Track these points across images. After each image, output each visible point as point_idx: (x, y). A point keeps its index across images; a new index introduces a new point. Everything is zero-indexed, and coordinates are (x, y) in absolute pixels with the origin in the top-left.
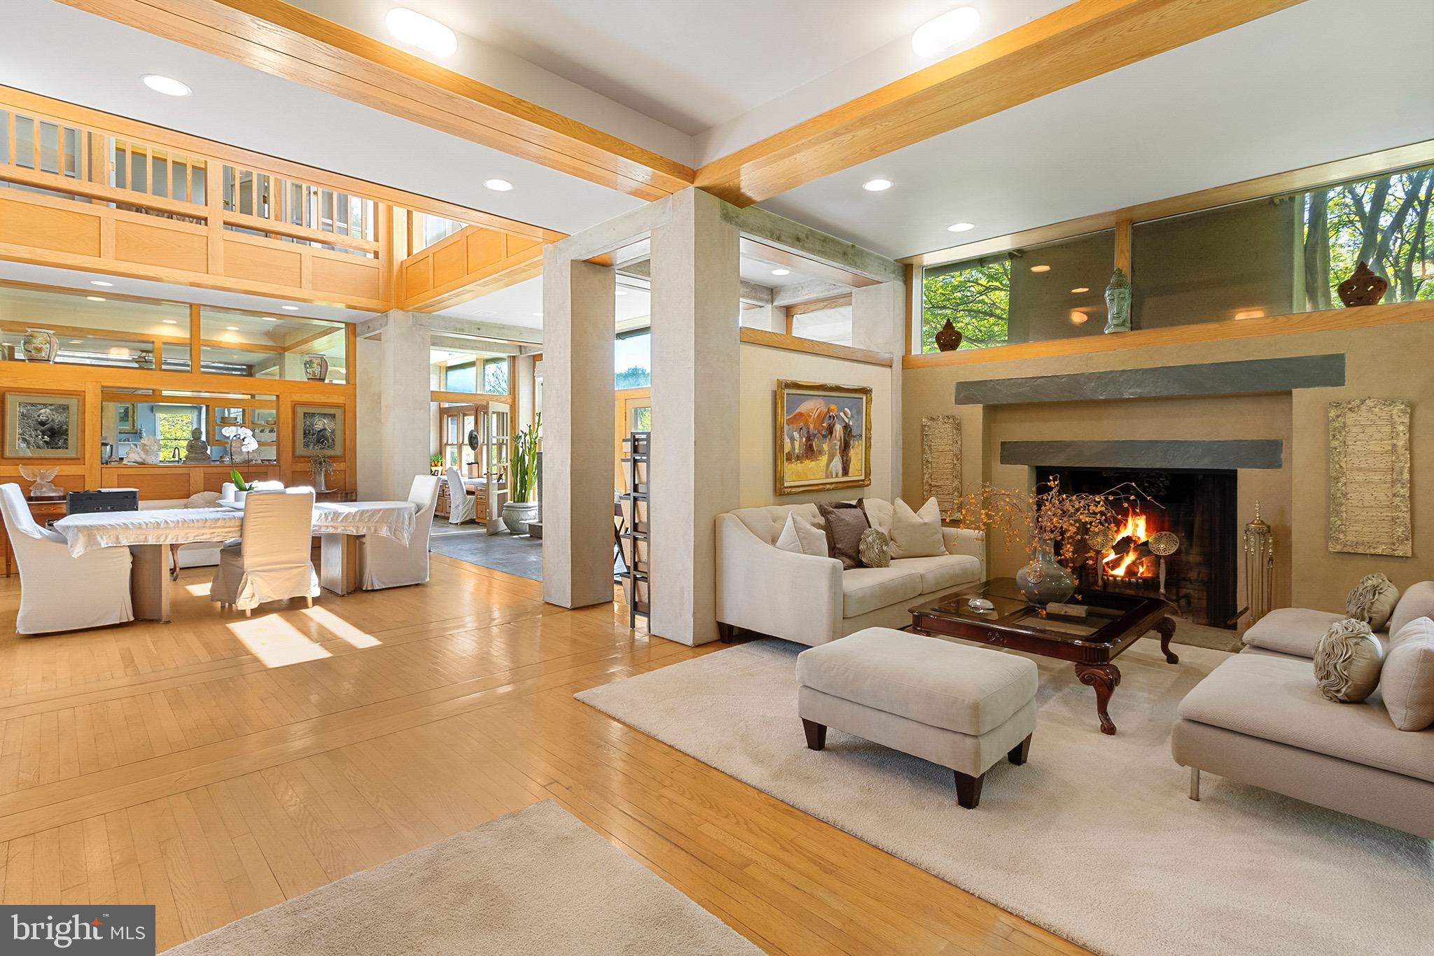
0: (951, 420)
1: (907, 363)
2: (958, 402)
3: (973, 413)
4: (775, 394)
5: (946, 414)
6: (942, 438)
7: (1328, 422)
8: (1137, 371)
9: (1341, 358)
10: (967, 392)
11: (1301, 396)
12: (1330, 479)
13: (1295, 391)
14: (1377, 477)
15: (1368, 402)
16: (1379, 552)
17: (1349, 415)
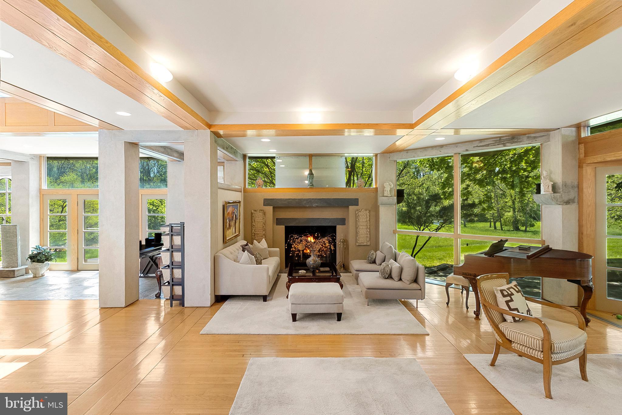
0: (262, 211)
1: (245, 191)
2: (264, 205)
3: (270, 209)
4: (224, 206)
5: (260, 209)
6: (259, 218)
7: (356, 214)
8: (316, 199)
9: (358, 199)
10: (267, 202)
11: (351, 207)
12: (356, 228)
13: (350, 206)
14: (364, 227)
15: (363, 210)
16: (365, 244)
17: (360, 213)
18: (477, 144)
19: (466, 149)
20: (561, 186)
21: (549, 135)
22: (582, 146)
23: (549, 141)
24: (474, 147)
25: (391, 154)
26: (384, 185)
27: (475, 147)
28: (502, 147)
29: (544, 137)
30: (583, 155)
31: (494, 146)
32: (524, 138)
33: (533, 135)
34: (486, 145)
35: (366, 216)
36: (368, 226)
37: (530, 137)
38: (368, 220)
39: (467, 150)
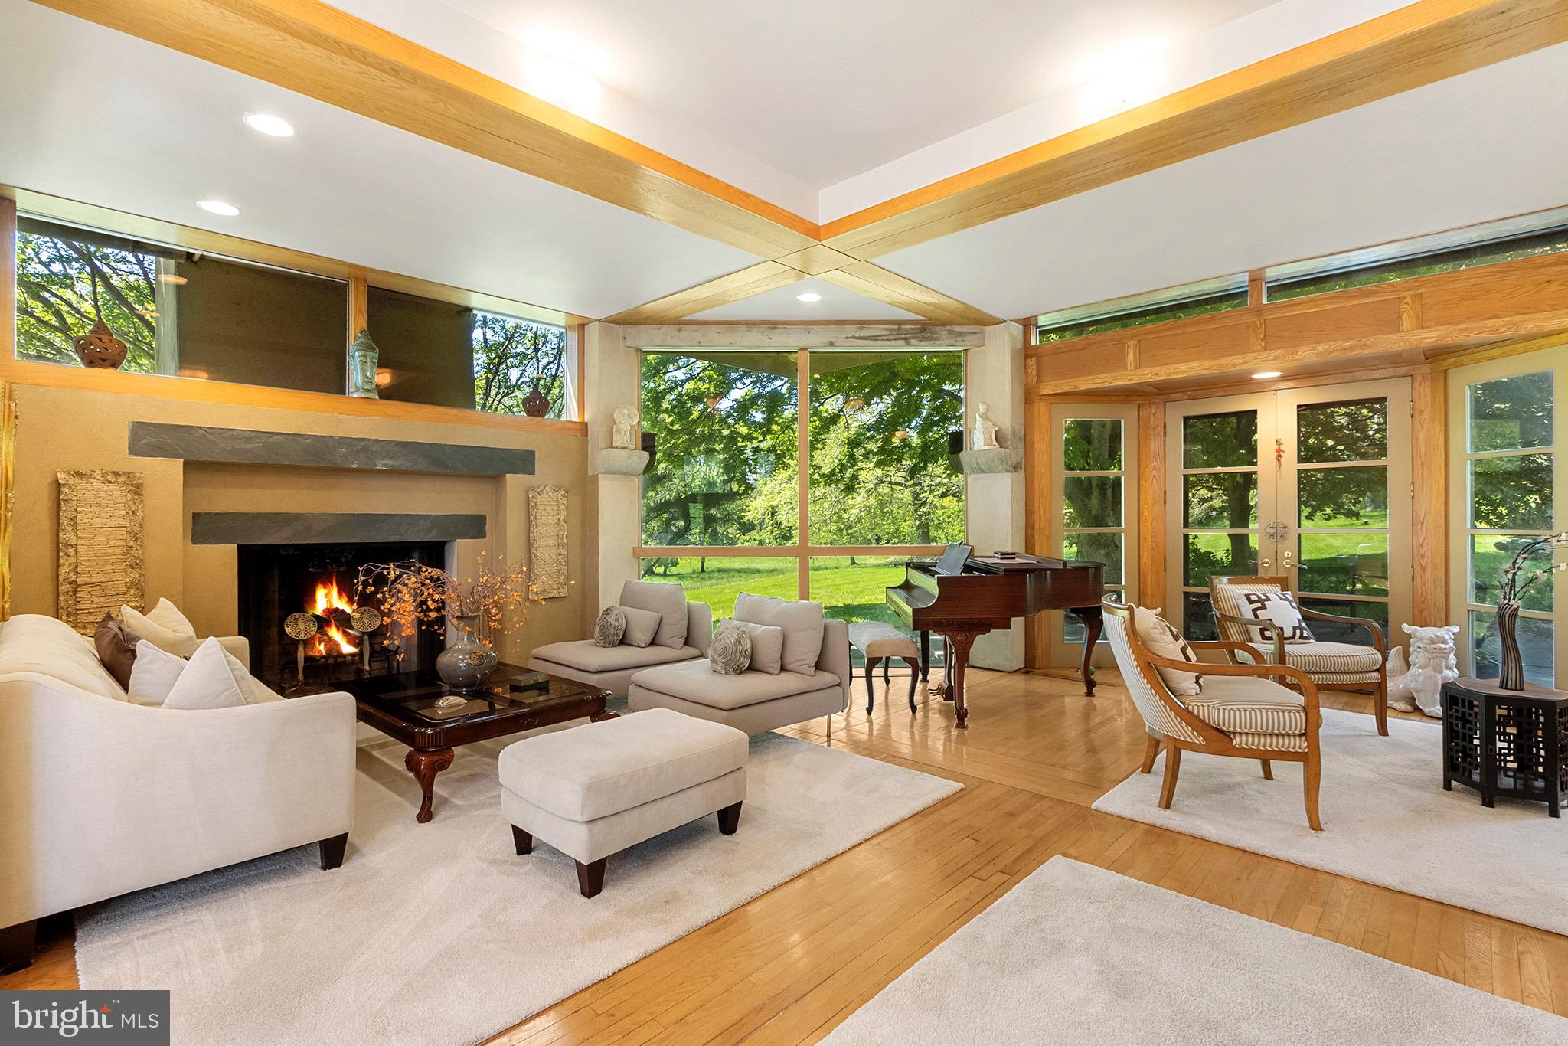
0: (122, 479)
2: (135, 451)
3: (166, 471)
5: (109, 468)
6: (99, 508)
7: (527, 501)
8: (390, 442)
9: (532, 453)
10: (152, 438)
11: (511, 479)
12: (529, 545)
13: (507, 475)
14: (551, 542)
15: (547, 488)
16: (553, 595)
17: (538, 497)
18: (852, 330)
19: (830, 339)
20: (1009, 437)
21: (984, 333)
22: (1032, 362)
23: (984, 345)
24: (847, 338)
25: (629, 329)
26: (615, 416)
27: (849, 338)
28: (903, 346)
29: (976, 336)
30: (1035, 379)
31: (888, 343)
32: (943, 332)
33: (957, 329)
34: (873, 336)
35: (555, 508)
36: (562, 539)
37: (953, 331)
38: (562, 518)
39: (832, 344)
